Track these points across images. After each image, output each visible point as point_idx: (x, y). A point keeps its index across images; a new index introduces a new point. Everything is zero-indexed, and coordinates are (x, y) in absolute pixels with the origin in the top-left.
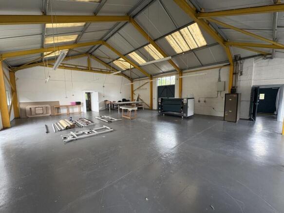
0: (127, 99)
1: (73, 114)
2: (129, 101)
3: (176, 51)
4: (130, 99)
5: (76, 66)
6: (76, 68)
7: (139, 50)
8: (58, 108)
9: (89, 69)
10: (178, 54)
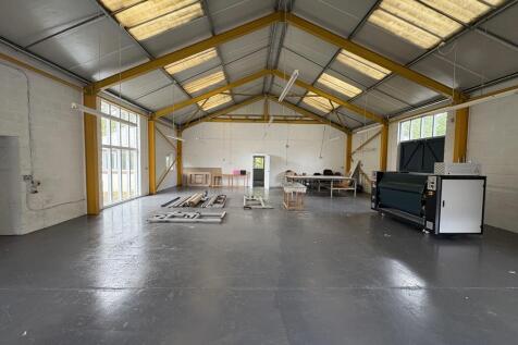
0: (334, 171)
1: (237, 188)
2: (338, 174)
3: (417, 42)
4: (343, 171)
5: (247, 116)
6: (247, 119)
7: (330, 66)
8: (220, 178)
9: (264, 119)
10: (429, 50)
